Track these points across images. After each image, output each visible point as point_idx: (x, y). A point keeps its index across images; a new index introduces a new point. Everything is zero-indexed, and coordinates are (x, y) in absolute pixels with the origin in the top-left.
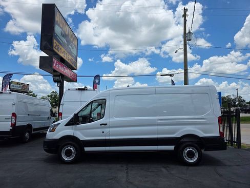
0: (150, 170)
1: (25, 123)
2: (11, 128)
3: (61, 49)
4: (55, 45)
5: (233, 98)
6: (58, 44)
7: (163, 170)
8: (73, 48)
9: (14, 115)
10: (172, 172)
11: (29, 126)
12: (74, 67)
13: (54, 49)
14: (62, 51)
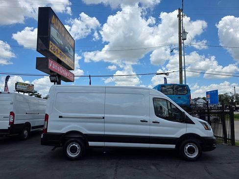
0: (139, 168)
1: (24, 122)
2: (9, 126)
3: (57, 50)
4: (50, 46)
5: (230, 95)
6: (53, 45)
7: (153, 167)
8: (70, 50)
9: (12, 113)
10: (162, 170)
11: (28, 124)
12: (71, 67)
13: (50, 50)
14: (59, 52)
